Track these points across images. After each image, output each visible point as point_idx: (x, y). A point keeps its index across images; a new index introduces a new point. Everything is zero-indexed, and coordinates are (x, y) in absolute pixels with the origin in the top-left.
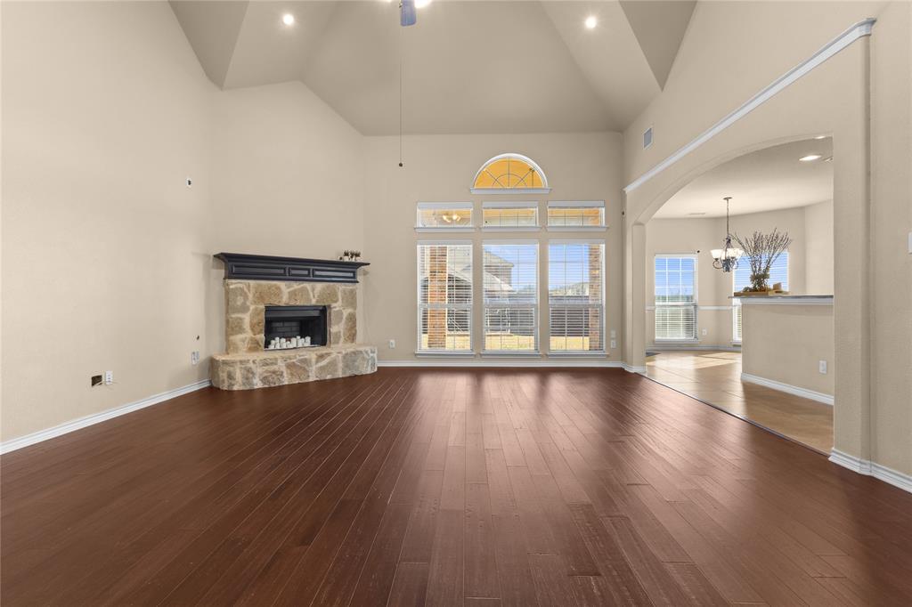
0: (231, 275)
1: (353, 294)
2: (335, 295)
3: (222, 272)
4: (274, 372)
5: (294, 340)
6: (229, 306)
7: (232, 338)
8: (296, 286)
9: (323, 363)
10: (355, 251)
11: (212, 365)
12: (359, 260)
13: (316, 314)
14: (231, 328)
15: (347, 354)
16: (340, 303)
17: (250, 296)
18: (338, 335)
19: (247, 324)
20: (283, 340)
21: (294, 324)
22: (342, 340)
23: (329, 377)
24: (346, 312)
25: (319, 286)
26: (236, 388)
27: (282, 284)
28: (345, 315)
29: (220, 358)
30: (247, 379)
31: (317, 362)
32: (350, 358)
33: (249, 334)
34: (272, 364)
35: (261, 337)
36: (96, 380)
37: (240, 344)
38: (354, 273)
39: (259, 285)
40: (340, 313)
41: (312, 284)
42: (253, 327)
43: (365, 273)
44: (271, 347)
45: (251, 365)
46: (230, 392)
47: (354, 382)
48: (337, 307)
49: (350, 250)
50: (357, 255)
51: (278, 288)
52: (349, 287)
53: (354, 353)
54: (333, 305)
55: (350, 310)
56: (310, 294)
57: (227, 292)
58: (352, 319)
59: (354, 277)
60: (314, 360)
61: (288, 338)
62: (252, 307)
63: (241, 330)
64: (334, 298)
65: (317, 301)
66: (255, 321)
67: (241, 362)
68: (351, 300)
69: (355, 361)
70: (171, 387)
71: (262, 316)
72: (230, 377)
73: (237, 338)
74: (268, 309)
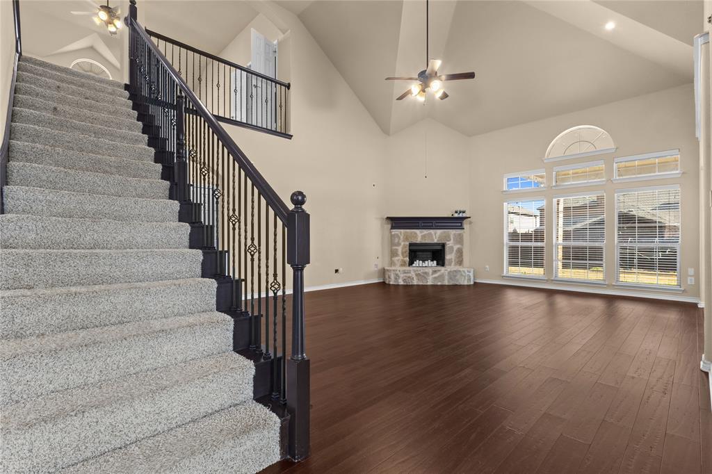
0: (393, 228)
1: (461, 236)
2: (449, 237)
3: (389, 226)
4: (409, 277)
5: (426, 262)
6: (392, 244)
7: (394, 259)
8: (425, 232)
9: (436, 275)
10: (462, 210)
11: (383, 272)
12: (464, 215)
13: (439, 248)
14: (393, 254)
15: (450, 271)
16: (452, 241)
17: (402, 237)
18: (450, 260)
19: (400, 252)
20: (421, 262)
21: (429, 253)
22: (453, 264)
23: (439, 284)
24: (456, 247)
25: (439, 232)
26: (391, 283)
27: (418, 231)
28: (455, 249)
29: (386, 268)
30: (396, 279)
31: (432, 274)
32: (453, 274)
33: (401, 257)
34: (408, 273)
35: (407, 259)
36: (337, 271)
37: (397, 262)
38: (461, 223)
39: (406, 232)
40: (452, 248)
41: (435, 230)
42: (402, 253)
43: (470, 223)
44: (414, 265)
45: (398, 272)
46: (389, 285)
47: (455, 288)
48: (449, 244)
49: (459, 209)
50: (464, 212)
51: (415, 233)
52: (459, 231)
53: (455, 271)
54: (448, 243)
55: (458, 246)
56: (434, 236)
57: (392, 236)
58: (460, 252)
59: (461, 226)
60: (430, 273)
61: (424, 261)
62: (402, 244)
63: (397, 255)
64: (448, 238)
65: (438, 241)
66: (404, 250)
67: (394, 270)
68: (460, 240)
69: (456, 276)
70: (365, 279)
71: (407, 248)
72: (389, 277)
73: (395, 259)
74: (411, 245)
